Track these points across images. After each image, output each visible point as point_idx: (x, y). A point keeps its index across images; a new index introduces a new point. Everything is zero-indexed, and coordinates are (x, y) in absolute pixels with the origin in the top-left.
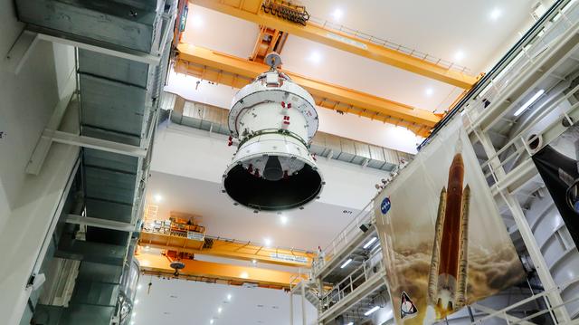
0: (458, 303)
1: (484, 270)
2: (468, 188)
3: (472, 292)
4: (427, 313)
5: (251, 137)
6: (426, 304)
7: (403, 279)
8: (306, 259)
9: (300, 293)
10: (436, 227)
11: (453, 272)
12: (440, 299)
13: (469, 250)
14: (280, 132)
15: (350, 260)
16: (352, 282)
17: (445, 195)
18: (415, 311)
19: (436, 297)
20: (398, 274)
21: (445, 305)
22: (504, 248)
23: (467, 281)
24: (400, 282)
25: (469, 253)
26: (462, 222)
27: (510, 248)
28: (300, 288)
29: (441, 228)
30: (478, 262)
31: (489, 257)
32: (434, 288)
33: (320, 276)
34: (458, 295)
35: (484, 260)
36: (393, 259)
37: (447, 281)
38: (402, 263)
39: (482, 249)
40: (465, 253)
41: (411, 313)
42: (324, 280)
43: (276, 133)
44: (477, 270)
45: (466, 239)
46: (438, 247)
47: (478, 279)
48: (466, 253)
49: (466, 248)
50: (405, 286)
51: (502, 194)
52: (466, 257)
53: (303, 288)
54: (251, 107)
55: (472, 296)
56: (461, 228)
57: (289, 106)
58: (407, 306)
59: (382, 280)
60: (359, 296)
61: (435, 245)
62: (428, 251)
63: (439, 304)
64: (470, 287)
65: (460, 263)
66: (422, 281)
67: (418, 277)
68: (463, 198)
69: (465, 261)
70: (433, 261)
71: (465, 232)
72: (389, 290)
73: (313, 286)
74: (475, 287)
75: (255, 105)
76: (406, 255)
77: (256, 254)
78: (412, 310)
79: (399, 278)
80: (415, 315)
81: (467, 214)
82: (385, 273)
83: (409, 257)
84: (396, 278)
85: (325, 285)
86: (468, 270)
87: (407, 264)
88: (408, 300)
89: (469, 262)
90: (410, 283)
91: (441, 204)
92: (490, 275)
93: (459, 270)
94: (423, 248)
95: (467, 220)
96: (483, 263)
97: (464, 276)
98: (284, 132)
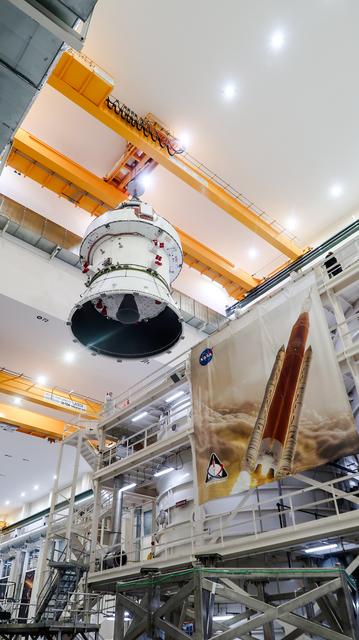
0: (282, 471)
1: (316, 438)
2: (310, 349)
3: (300, 461)
4: (239, 479)
6: (240, 469)
7: (215, 438)
8: (85, 407)
9: (75, 445)
10: (267, 388)
11: (280, 438)
12: (259, 466)
13: (302, 415)
14: (149, 271)
15: (145, 414)
16: (146, 437)
17: (283, 355)
18: (224, 475)
19: (254, 463)
20: (210, 433)
21: (265, 472)
22: (342, 417)
23: (296, 448)
24: (211, 442)
25: (301, 419)
26: (298, 385)
27: (348, 418)
28: (76, 438)
29: (273, 389)
30: (310, 429)
31: (321, 424)
32: (254, 453)
33: (104, 428)
34: (283, 462)
35: (316, 427)
36: (207, 416)
37: (271, 446)
38: (217, 421)
39: (316, 415)
40: (296, 419)
41: (218, 477)
42: (108, 432)
43: (144, 271)
44: (308, 437)
45: (300, 403)
46: (267, 409)
47: (307, 447)
48: (298, 418)
49: (298, 413)
50: (217, 446)
51: (348, 361)
52: (297, 422)
53: (80, 439)
55: (298, 464)
56: (297, 392)
57: (162, 245)
58: (216, 469)
59: (186, 438)
60: (152, 454)
61: (263, 406)
62: (253, 412)
63: (257, 470)
64: (298, 454)
65: (289, 429)
66: (240, 444)
67: (236, 439)
68: (304, 360)
69: (296, 427)
70: (257, 423)
71: (301, 396)
72: (193, 450)
73: (93, 437)
74: (304, 455)
75: (121, 234)
76: (224, 413)
77: (26, 390)
78: (221, 474)
79: (211, 437)
80: (224, 479)
81: (305, 377)
82: (193, 431)
83: (227, 416)
84: (207, 438)
85: (107, 438)
86: (297, 436)
87: (223, 424)
88: (217, 462)
89: (300, 428)
90: (223, 444)
91: (276, 363)
92: (321, 444)
93: (288, 435)
94: (247, 408)
95: (304, 383)
96: (316, 430)
97: (293, 443)
98: (153, 272)
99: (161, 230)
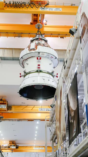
5: (27, 74)
14: (37, 71)
18: (57, 143)
33: (52, 121)
43: (35, 72)
54: (26, 60)
75: (27, 59)
77: (32, 110)
88: (57, 138)
98: (39, 71)
99: (39, 53)
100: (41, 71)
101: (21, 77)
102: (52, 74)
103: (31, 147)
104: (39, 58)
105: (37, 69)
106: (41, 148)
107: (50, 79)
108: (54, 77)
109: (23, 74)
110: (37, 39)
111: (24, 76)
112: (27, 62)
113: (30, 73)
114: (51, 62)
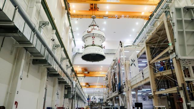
43: (91, 46)
75: (86, 37)
98: (93, 45)
99: (93, 34)
100: (94, 45)
101: (83, 48)
102: (101, 47)
103: (95, 86)
104: (93, 37)
105: (92, 44)
106: (100, 86)
107: (100, 50)
108: (102, 48)
109: (84, 46)
110: (93, 25)
111: (85, 48)
112: (86, 39)
113: (88, 46)
114: (100, 39)
